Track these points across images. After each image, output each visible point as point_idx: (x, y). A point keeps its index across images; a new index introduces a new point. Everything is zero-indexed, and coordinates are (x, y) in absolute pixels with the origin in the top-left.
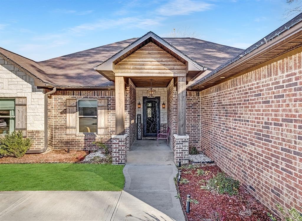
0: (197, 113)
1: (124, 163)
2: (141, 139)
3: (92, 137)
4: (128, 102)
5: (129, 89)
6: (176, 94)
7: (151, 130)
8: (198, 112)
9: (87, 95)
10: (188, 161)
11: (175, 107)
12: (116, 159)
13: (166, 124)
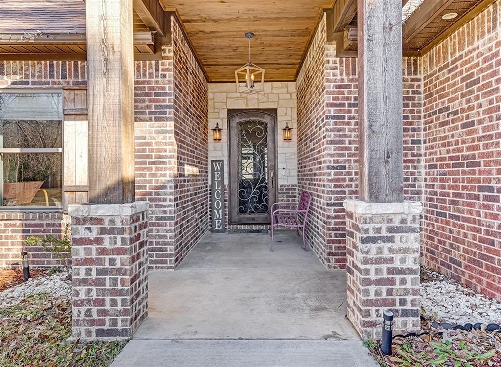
0: (410, 132)
1: (123, 332)
2: (223, 231)
3: (44, 222)
4: (168, 98)
5: (172, 54)
6: (335, 68)
7: (252, 205)
8: (414, 130)
9: (27, 76)
10: (419, 318)
11: (332, 114)
12: (89, 310)
13: (296, 186)
